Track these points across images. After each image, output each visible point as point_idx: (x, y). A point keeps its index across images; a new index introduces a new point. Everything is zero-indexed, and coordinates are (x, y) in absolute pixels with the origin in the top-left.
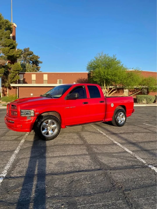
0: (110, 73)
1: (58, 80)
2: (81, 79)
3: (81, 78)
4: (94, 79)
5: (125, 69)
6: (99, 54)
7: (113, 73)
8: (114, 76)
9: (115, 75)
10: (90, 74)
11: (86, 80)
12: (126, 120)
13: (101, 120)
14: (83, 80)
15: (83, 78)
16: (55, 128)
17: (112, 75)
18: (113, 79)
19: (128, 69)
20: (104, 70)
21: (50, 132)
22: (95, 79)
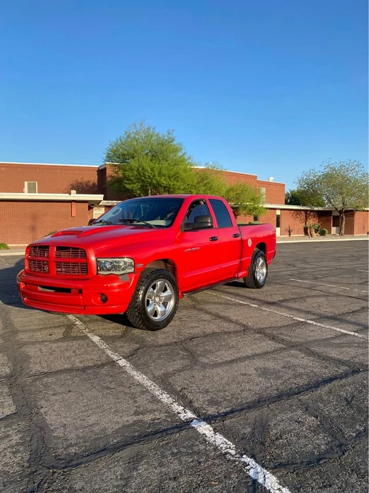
0: (164, 171)
1: (26, 183)
2: (80, 183)
3: (80, 181)
4: (126, 183)
5: (191, 165)
6: (135, 125)
7: (172, 173)
8: (172, 179)
9: (176, 177)
10: (105, 169)
11: (93, 184)
12: (267, 273)
13: (232, 276)
14: (86, 184)
15: (86, 180)
16: (169, 298)
17: (170, 178)
18: (171, 187)
19: (196, 165)
20: (152, 165)
21: (160, 309)
22: (130, 184)
